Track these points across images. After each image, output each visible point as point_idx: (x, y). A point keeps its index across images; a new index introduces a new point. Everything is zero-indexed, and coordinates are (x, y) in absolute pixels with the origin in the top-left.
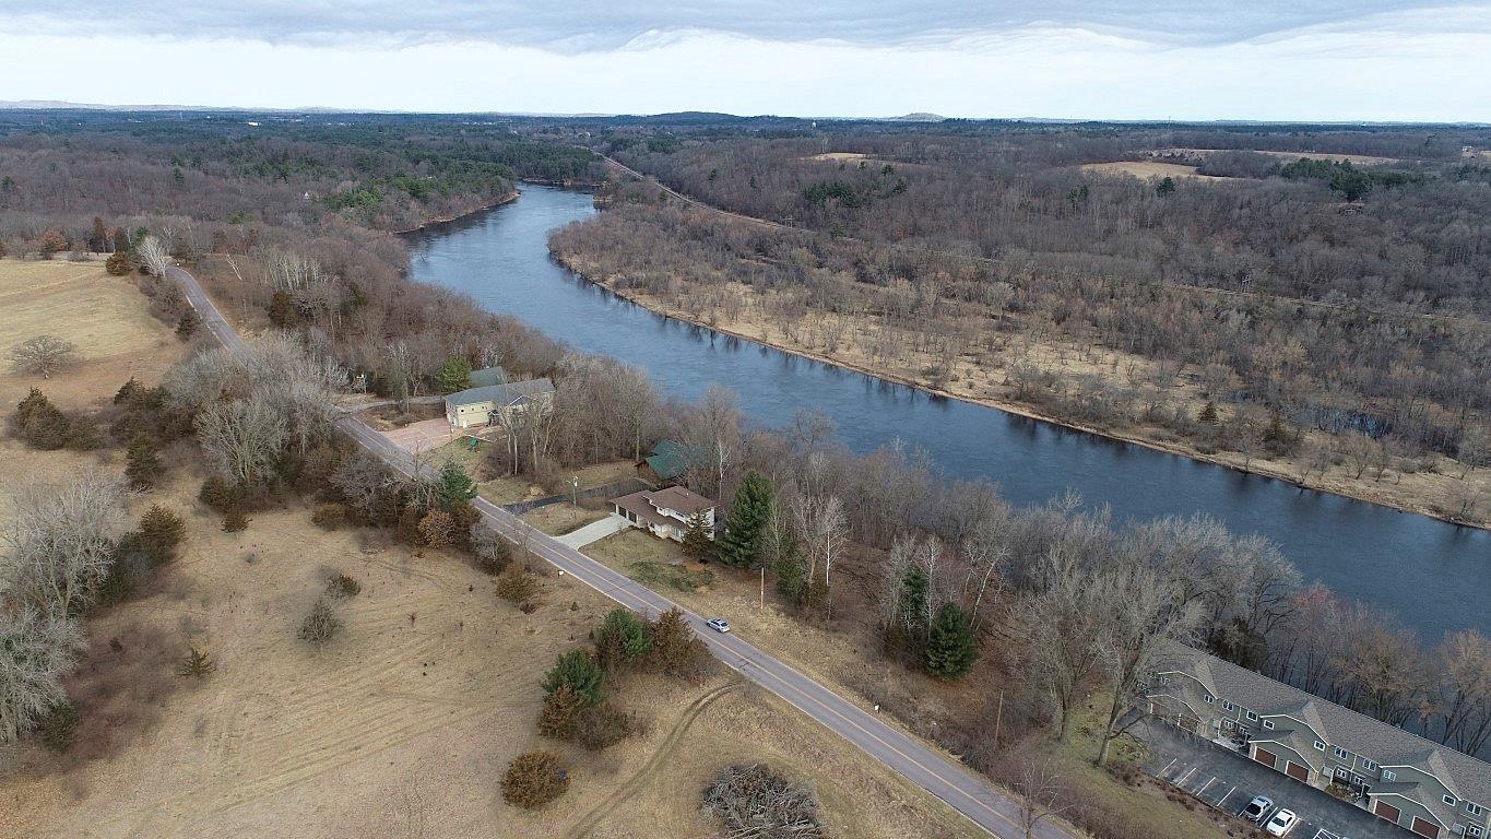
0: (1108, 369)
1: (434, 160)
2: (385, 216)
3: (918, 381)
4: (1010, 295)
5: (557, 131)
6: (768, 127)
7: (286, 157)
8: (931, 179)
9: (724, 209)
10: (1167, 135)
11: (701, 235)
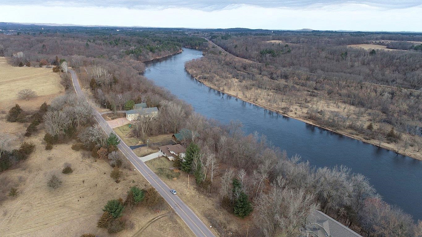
0: (342, 110)
1: (160, 41)
2: (142, 57)
3: (279, 111)
4: (314, 85)
5: (198, 33)
6: (259, 32)
7: (119, 39)
8: (299, 48)
9: (237, 56)
10: (379, 36)
11: (228, 64)
